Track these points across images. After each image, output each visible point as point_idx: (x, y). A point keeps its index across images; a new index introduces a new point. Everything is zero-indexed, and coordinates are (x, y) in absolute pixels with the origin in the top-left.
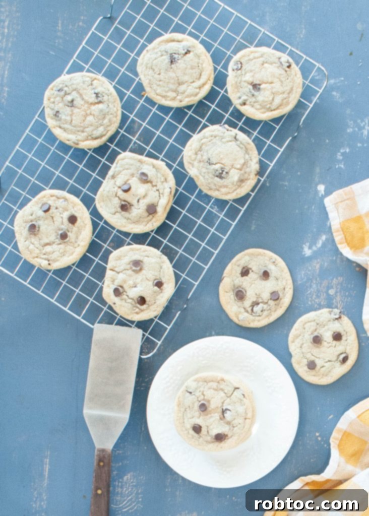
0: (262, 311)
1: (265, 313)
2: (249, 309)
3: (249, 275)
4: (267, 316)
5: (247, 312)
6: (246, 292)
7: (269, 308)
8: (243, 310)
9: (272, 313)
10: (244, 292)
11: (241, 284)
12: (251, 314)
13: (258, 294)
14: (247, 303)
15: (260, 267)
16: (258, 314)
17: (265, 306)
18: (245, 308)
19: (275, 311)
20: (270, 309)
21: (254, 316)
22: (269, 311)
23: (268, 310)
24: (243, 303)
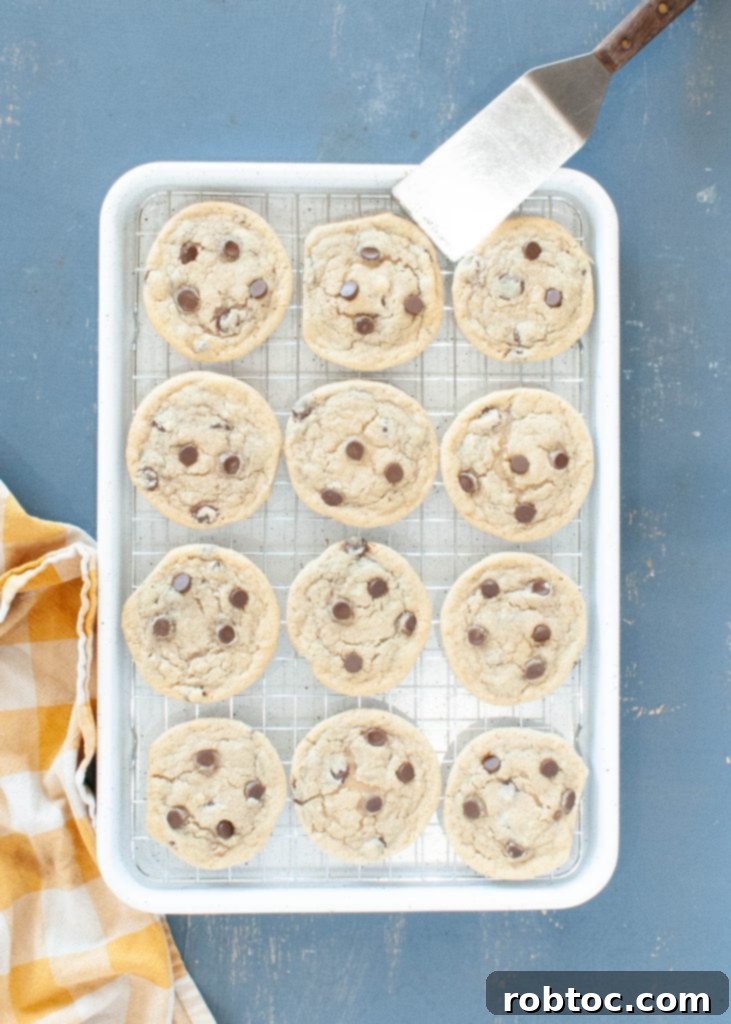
0: (238, 324)
1: (246, 327)
2: (212, 326)
3: (199, 257)
4: (251, 332)
5: (208, 331)
6: (198, 292)
7: (250, 314)
8: (199, 330)
9: (260, 324)
10: (196, 293)
11: (185, 277)
12: (218, 335)
13: (222, 290)
14: (206, 314)
15: (218, 237)
16: (231, 332)
17: (243, 313)
18: (202, 326)
19: (265, 318)
20: (253, 317)
21: (223, 337)
22: (253, 321)
23: (249, 320)
24: (197, 316)
